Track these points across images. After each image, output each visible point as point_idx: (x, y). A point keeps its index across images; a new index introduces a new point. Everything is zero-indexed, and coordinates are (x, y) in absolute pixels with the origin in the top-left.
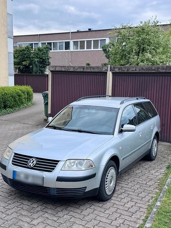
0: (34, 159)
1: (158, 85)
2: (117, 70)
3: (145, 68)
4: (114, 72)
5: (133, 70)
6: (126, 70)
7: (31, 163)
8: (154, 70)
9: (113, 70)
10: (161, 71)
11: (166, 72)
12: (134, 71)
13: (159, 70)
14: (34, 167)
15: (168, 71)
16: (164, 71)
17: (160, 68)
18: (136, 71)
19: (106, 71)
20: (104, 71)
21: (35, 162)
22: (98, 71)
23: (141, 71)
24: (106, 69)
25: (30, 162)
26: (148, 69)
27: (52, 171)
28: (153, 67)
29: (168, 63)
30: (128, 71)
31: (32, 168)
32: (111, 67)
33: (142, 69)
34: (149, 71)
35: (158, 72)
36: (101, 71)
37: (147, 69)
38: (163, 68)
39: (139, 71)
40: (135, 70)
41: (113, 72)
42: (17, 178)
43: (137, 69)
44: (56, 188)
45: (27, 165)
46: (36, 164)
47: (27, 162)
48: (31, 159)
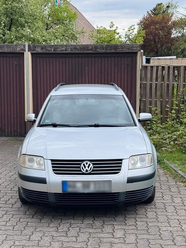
0: (89, 163)
1: (96, 69)
2: (39, 50)
3: (78, 48)
4: (35, 52)
5: (63, 50)
6: (53, 50)
7: (87, 168)
8: (91, 49)
9: (32, 50)
11: (106, 52)
12: (64, 52)
13: (98, 50)
14: (92, 171)
15: (108, 51)
16: (103, 51)
17: (99, 47)
18: (67, 52)
19: (22, 52)
20: (19, 50)
21: (91, 165)
22: (9, 51)
23: (73, 52)
24: (22, 47)
25: (85, 167)
26: (83, 49)
27: (119, 172)
28: (89, 46)
29: (52, 42)
30: (55, 51)
31: (90, 174)
32: (29, 46)
33: (76, 48)
34: (85, 52)
36: (15, 52)
37: (81, 48)
38: (102, 48)
40: (66, 50)
41: (33, 52)
42: (70, 190)
43: (68, 49)
44: (126, 192)
45: (80, 171)
46: (94, 167)
47: (79, 167)
48: (85, 163)
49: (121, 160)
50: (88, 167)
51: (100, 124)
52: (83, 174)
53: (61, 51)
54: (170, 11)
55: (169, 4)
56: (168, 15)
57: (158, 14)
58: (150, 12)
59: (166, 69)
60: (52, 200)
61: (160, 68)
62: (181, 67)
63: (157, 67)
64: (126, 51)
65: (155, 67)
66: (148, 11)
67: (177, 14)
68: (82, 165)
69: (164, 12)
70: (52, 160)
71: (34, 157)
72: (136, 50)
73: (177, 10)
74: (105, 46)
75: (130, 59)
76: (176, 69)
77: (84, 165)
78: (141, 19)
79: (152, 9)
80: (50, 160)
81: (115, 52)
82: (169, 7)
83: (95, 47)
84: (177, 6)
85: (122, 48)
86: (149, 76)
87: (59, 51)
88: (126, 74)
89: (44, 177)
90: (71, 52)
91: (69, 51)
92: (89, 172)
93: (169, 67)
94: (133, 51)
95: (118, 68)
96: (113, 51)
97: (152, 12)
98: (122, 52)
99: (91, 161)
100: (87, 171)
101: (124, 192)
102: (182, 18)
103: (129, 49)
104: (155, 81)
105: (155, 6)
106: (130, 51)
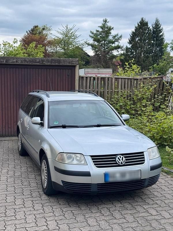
0: (122, 156)
3: (28, 60)
5: (14, 62)
6: (5, 61)
8: (39, 62)
10: (46, 64)
11: (51, 65)
12: (15, 63)
13: (44, 63)
15: (53, 64)
16: (49, 64)
17: (45, 61)
18: (18, 63)
21: (124, 158)
23: (23, 63)
25: (120, 160)
27: (144, 162)
28: (37, 60)
30: (7, 62)
33: (25, 61)
34: (33, 64)
35: (43, 64)
37: (30, 61)
38: (48, 61)
39: (21, 62)
40: (17, 62)
42: (111, 180)
43: (19, 61)
44: (150, 178)
45: (116, 163)
46: (126, 160)
47: (115, 161)
48: (119, 156)
49: (143, 153)
50: (122, 160)
51: (102, 124)
52: (119, 166)
53: (12, 62)
54: (44, 32)
55: (44, 27)
56: (43, 35)
57: (36, 34)
58: (29, 32)
59: (96, 79)
60: (94, 189)
61: (92, 78)
62: (106, 78)
63: (90, 78)
64: (67, 65)
65: (89, 78)
66: (27, 31)
67: (51, 35)
68: (117, 159)
69: (40, 33)
70: (91, 156)
71: (71, 154)
72: (75, 64)
73: (51, 32)
74: (50, 60)
75: (70, 70)
76: (102, 79)
77: (118, 158)
78: (23, 37)
79: (30, 29)
80: (89, 156)
81: (59, 64)
82: (45, 29)
83: (42, 60)
84: (50, 29)
85: (64, 62)
86: (85, 84)
87: (10, 62)
88: (67, 83)
89: (88, 170)
90: (21, 63)
91: (19, 63)
92: (123, 164)
93: (98, 78)
94: (73, 65)
95: (60, 77)
96: (57, 64)
97: (30, 32)
98: (64, 65)
99: (122, 155)
100: (122, 163)
101: (148, 178)
102: (56, 38)
103: (69, 63)
104: (88, 88)
105: (32, 28)
106: (70, 65)
